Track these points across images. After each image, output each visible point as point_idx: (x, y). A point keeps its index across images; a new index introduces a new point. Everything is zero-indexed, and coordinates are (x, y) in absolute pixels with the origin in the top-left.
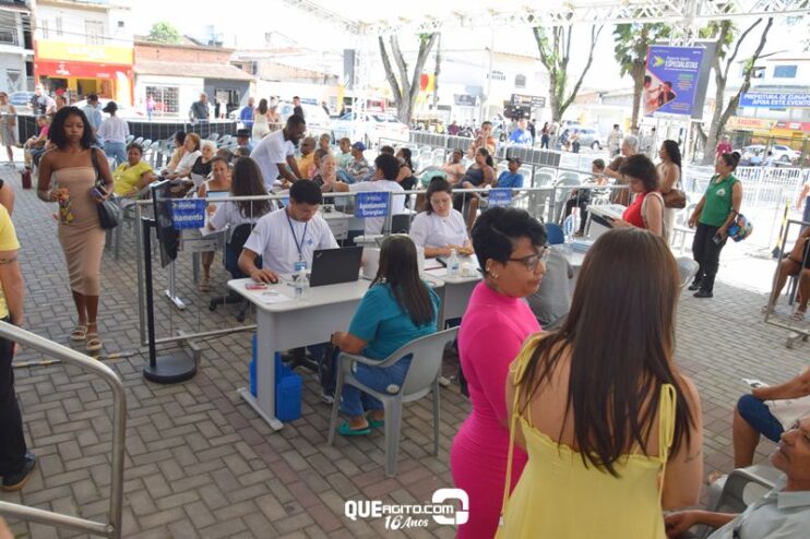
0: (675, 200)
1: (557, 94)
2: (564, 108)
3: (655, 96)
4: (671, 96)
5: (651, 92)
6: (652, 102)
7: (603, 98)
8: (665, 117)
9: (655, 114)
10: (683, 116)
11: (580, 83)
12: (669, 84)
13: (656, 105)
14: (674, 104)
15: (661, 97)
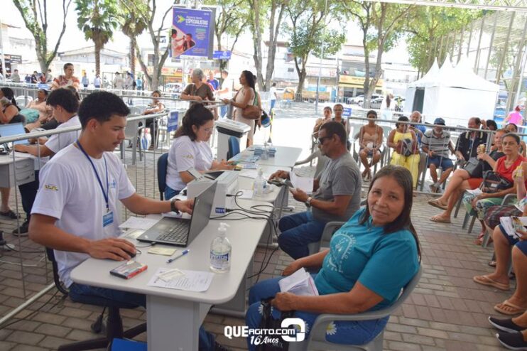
0: (252, 113)
1: (42, 52)
2: (49, 62)
3: (180, 43)
4: (192, 44)
5: (177, 41)
6: (179, 48)
7: (61, 57)
8: (189, 58)
9: (182, 56)
10: (203, 57)
11: (58, 44)
12: (190, 35)
13: (182, 50)
14: (194, 49)
15: (185, 45)
